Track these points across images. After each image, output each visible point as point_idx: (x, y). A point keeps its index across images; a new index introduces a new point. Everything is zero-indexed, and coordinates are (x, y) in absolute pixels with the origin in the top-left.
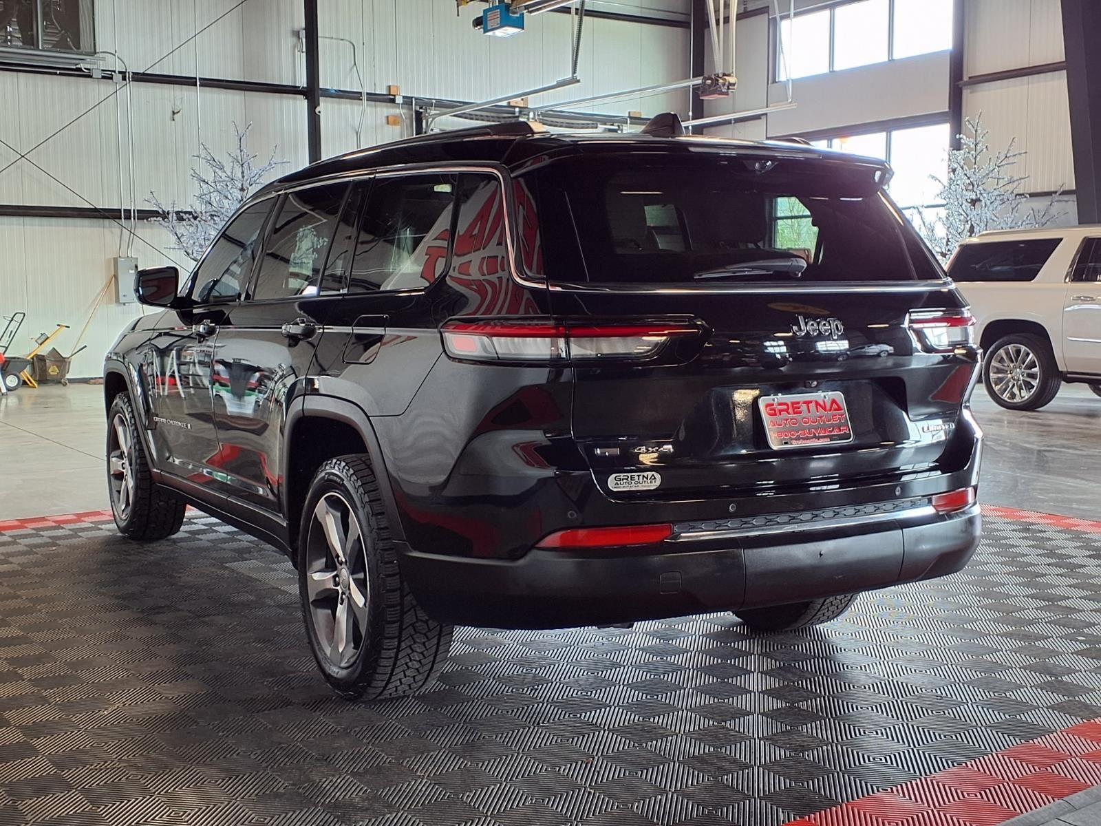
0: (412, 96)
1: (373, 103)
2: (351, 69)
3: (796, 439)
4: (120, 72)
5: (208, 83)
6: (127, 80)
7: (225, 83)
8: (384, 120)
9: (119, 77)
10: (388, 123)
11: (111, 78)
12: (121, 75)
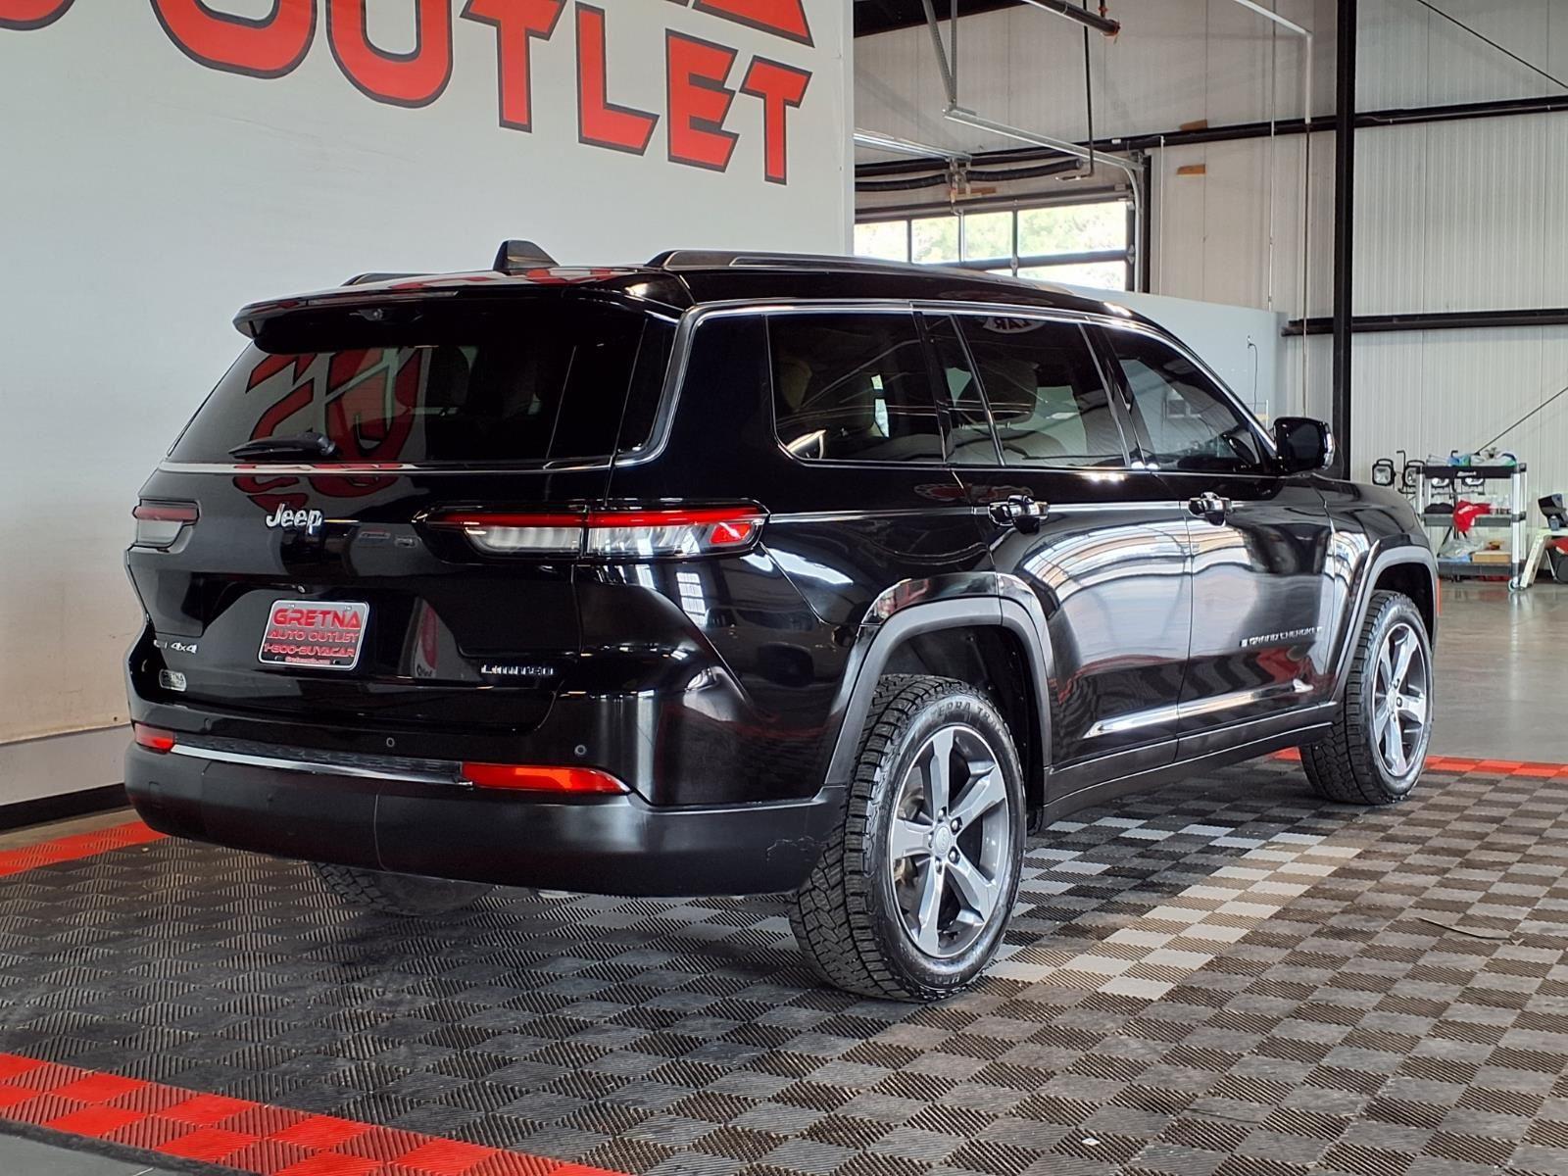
3: (291, 656)
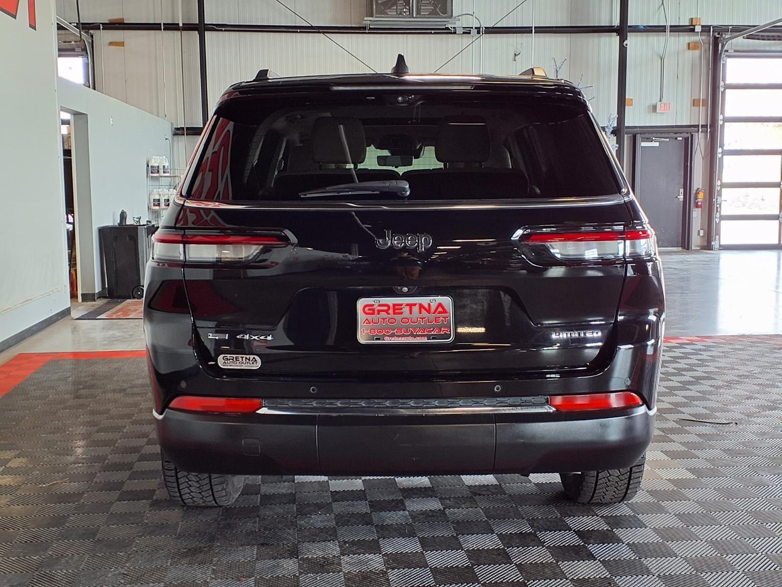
0: (710, 24)
1: (677, 33)
2: (660, 7)
3: (389, 336)
4: (476, 28)
5: (541, 30)
6: (481, 33)
7: (554, 29)
8: (686, 46)
9: (475, 31)
10: (689, 49)
11: (470, 33)
12: (476, 30)
